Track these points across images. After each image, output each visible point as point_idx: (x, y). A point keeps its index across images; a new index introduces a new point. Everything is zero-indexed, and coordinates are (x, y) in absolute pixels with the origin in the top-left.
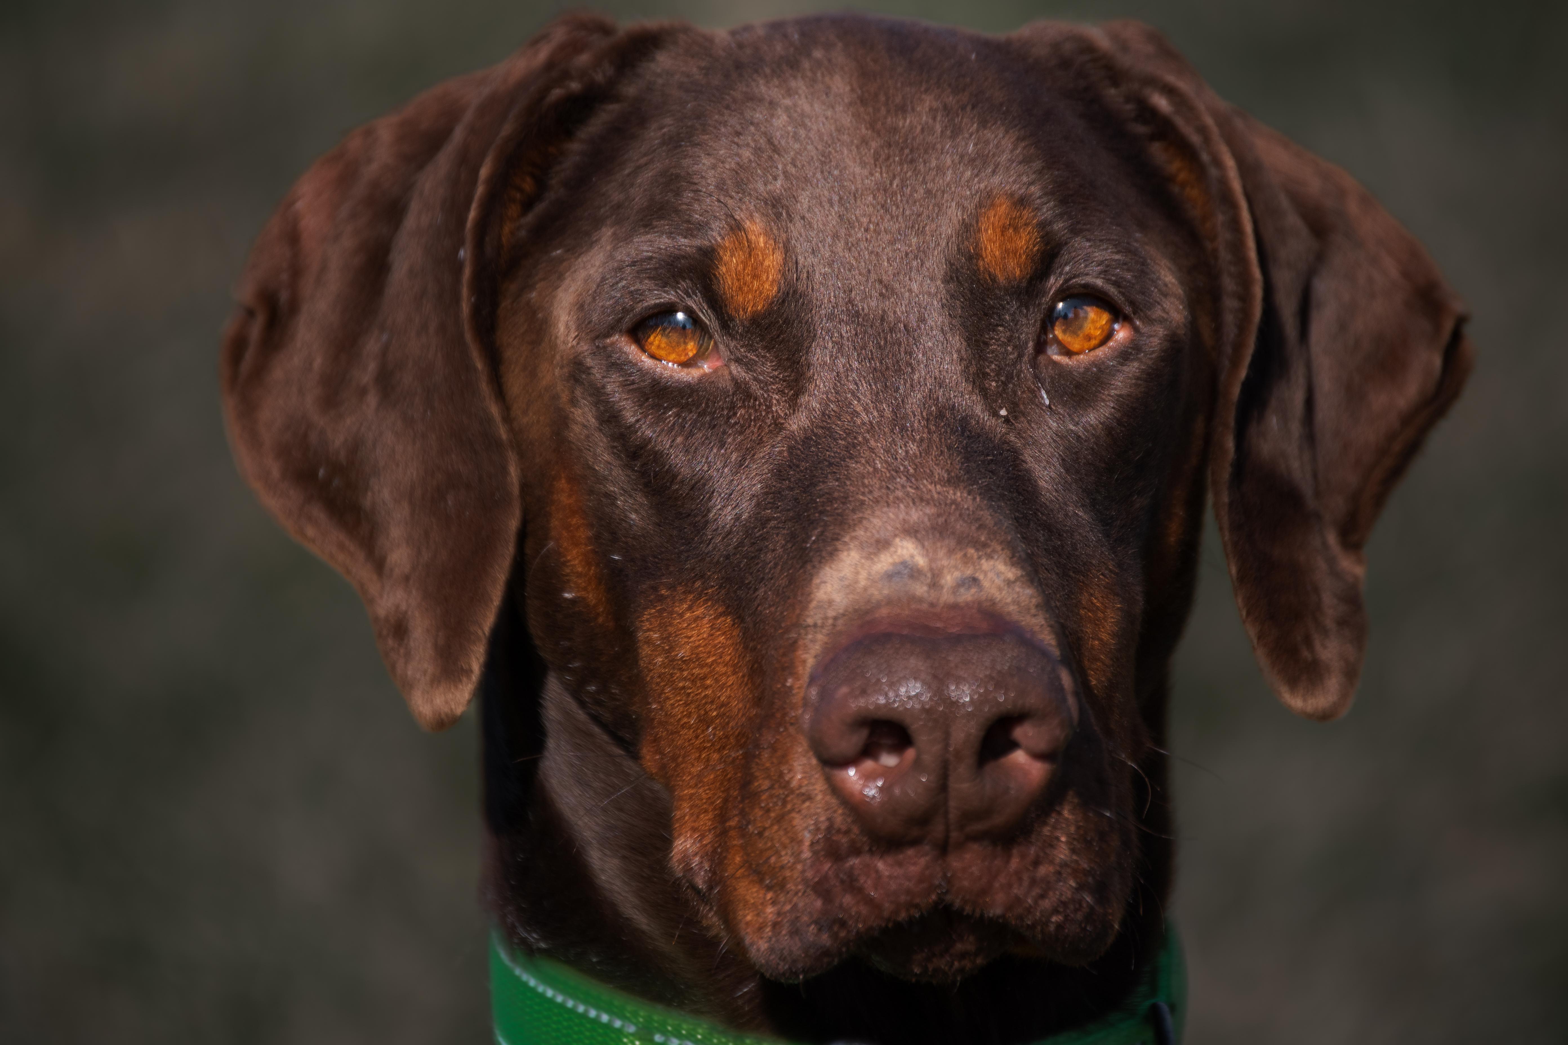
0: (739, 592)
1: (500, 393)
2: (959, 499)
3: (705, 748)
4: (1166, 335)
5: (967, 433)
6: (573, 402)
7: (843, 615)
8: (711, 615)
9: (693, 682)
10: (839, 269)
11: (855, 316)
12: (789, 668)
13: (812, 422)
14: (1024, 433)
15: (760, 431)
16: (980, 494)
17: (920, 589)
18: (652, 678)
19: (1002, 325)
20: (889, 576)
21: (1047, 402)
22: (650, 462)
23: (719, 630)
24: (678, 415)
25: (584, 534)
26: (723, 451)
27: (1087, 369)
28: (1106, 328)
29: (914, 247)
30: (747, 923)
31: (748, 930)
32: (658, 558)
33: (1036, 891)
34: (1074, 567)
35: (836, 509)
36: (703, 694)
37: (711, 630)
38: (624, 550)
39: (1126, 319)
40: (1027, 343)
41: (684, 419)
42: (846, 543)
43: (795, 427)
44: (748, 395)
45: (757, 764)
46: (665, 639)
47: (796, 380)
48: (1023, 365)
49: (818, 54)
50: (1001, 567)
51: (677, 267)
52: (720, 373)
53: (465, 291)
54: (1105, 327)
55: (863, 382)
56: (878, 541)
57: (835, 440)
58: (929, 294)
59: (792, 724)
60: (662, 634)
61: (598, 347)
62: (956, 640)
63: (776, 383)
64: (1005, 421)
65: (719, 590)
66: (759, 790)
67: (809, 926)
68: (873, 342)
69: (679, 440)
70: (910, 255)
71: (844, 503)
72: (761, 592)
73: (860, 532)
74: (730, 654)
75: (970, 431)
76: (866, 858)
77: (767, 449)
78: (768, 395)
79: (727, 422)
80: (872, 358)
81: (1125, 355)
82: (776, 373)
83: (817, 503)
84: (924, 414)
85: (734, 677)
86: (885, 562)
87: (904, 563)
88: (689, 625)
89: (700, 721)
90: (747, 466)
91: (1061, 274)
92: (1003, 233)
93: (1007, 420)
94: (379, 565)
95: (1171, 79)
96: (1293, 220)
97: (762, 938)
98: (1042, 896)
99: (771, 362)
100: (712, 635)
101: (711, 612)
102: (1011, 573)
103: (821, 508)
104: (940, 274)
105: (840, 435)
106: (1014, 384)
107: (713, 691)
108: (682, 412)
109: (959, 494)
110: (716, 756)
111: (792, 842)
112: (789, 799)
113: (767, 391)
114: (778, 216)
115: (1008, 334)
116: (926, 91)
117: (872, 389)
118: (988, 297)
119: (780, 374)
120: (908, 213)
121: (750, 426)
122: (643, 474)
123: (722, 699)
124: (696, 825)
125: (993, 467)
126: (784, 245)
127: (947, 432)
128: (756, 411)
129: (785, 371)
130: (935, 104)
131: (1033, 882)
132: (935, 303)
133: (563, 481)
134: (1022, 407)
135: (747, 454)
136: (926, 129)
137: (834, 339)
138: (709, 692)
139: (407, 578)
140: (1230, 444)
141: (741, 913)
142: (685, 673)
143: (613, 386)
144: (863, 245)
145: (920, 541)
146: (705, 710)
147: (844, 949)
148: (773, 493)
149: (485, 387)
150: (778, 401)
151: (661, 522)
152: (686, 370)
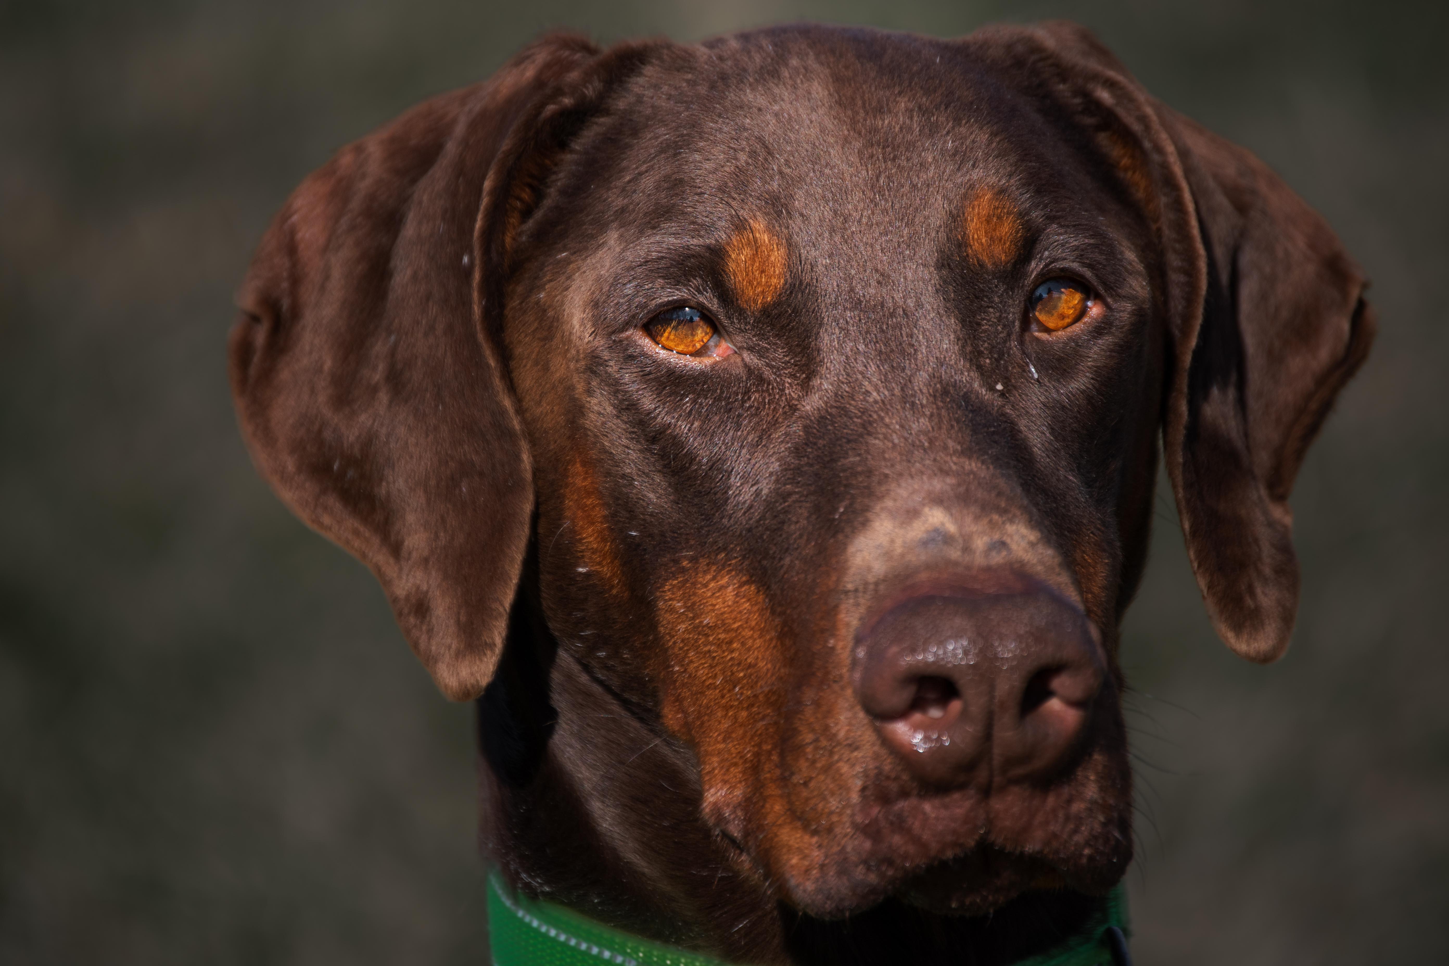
0: (765, 562)
1: (512, 388)
2: (975, 469)
3: (732, 707)
4: (1134, 310)
5: (970, 407)
6: (589, 392)
7: (884, 581)
8: (735, 584)
9: (719, 646)
10: (839, 262)
11: (857, 304)
12: (831, 630)
13: (826, 403)
14: (1017, 405)
15: (775, 413)
16: (992, 463)
17: (954, 554)
18: (675, 643)
19: (992, 307)
20: (925, 543)
21: (1036, 376)
22: (669, 445)
23: (744, 597)
24: (694, 401)
25: (600, 512)
26: (739, 433)
27: (1066, 344)
28: (1079, 306)
29: (906, 238)
30: (792, 866)
31: (794, 873)
32: (677, 533)
33: (1071, 826)
34: (1068, 527)
35: (861, 482)
36: (729, 657)
37: (736, 598)
38: (642, 527)
39: (1098, 297)
40: (1014, 322)
41: (701, 404)
42: (878, 515)
43: (808, 408)
44: (761, 380)
45: (800, 719)
46: (690, 608)
47: (807, 365)
48: (1012, 342)
49: (794, 62)
50: (1024, 530)
51: (687, 266)
52: (732, 361)
53: (475, 295)
54: (1077, 306)
55: (871, 364)
56: (908, 512)
57: (851, 418)
58: (923, 280)
59: (835, 682)
60: (685, 603)
61: (614, 341)
62: (996, 600)
63: (788, 368)
64: (1001, 395)
65: (742, 561)
66: (804, 743)
67: (857, 866)
68: (876, 327)
69: (696, 424)
70: (902, 245)
71: (869, 477)
72: (787, 561)
73: (889, 503)
74: (756, 619)
75: (972, 405)
76: (913, 801)
77: (783, 430)
78: (781, 379)
79: (742, 406)
80: (877, 342)
81: (1099, 329)
82: (787, 359)
83: (840, 477)
84: (931, 391)
85: (762, 640)
86: (917, 530)
87: (936, 530)
88: (714, 594)
89: (726, 681)
90: (764, 446)
91: (1041, 259)
92: (988, 222)
93: (1002, 394)
94: (396, 550)
95: (1111, 74)
96: (1221, 200)
97: (808, 879)
98: (1076, 831)
99: (783, 348)
100: (737, 602)
101: (735, 581)
102: (1033, 536)
103: (845, 482)
104: (932, 261)
105: (855, 413)
106: (1005, 360)
107: (740, 654)
108: (698, 398)
109: (973, 465)
110: (744, 714)
111: (840, 789)
112: (836, 750)
113: (779, 376)
114: (779, 214)
115: (998, 314)
116: (900, 93)
117: (881, 370)
118: (978, 282)
119: (791, 359)
120: (897, 206)
121: (764, 408)
122: (663, 455)
123: (749, 661)
124: (726, 778)
125: (996, 437)
126: (787, 240)
127: (953, 408)
128: (770, 395)
129: (796, 356)
130: (911, 105)
131: (1067, 818)
132: (930, 288)
133: (578, 465)
134: (1013, 381)
135: (764, 435)
136: (905, 129)
137: (840, 326)
138: (735, 655)
139: (426, 561)
140: (1184, 408)
141: (785, 857)
142: (711, 639)
143: (628, 377)
144: (857, 237)
145: (948, 509)
146: (731, 671)
147: (890, 887)
148: (793, 469)
149: (498, 383)
150: (790, 384)
151: (679, 500)
152: (698, 359)
